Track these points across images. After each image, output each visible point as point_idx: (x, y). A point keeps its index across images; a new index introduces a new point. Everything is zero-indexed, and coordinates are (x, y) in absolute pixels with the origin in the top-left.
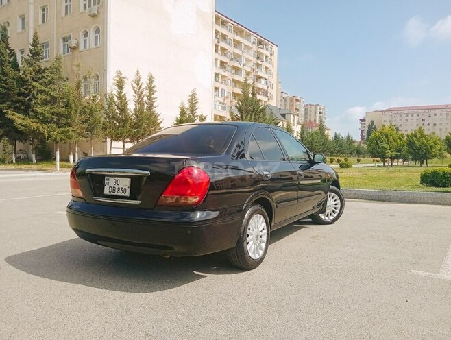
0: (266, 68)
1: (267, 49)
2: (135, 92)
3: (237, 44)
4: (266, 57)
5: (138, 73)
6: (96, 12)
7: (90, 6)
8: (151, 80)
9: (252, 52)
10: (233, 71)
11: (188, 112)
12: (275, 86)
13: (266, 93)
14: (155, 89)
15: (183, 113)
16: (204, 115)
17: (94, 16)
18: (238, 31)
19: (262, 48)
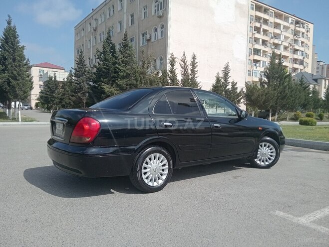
0: (302, 42)
1: (304, 28)
2: (182, 67)
3: (277, 26)
4: (303, 33)
5: (184, 54)
6: (161, 14)
7: (158, 10)
8: (194, 58)
9: (290, 31)
10: (273, 47)
11: (222, 80)
12: (310, 57)
13: (302, 63)
14: (197, 64)
15: (218, 80)
16: (235, 82)
17: (160, 17)
18: (278, 16)
19: (299, 27)
